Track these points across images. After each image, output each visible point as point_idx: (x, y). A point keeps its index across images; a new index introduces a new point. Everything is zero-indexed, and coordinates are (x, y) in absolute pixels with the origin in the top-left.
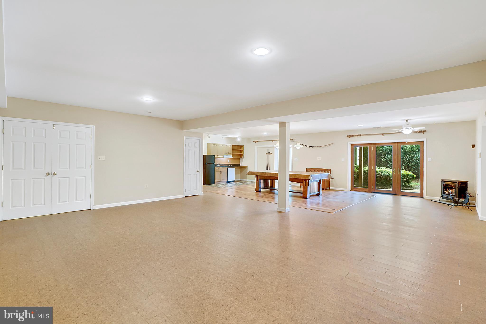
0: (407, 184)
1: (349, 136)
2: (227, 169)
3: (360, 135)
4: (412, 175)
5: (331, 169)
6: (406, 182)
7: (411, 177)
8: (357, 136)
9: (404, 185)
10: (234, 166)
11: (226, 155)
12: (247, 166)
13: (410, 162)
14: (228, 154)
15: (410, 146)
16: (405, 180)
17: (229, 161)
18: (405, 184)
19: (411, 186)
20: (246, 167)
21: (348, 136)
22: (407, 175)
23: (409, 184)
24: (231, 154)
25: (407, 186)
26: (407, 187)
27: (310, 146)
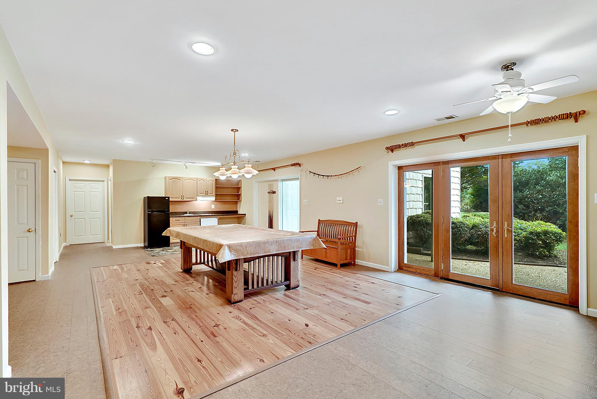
0: (545, 252)
1: (392, 149)
2: (200, 220)
3: (412, 144)
4: (558, 234)
5: (357, 223)
6: (542, 247)
7: (555, 237)
8: (406, 145)
9: (537, 253)
10: (214, 215)
11: (203, 196)
12: (245, 214)
13: (559, 204)
14: (207, 194)
15: (560, 175)
16: (541, 243)
17: (213, 207)
18: (540, 252)
19: (556, 256)
20: (244, 216)
21: (387, 148)
22: (546, 233)
23: (550, 253)
24: (214, 194)
25: (545, 256)
26: (544, 260)
27: (323, 176)
